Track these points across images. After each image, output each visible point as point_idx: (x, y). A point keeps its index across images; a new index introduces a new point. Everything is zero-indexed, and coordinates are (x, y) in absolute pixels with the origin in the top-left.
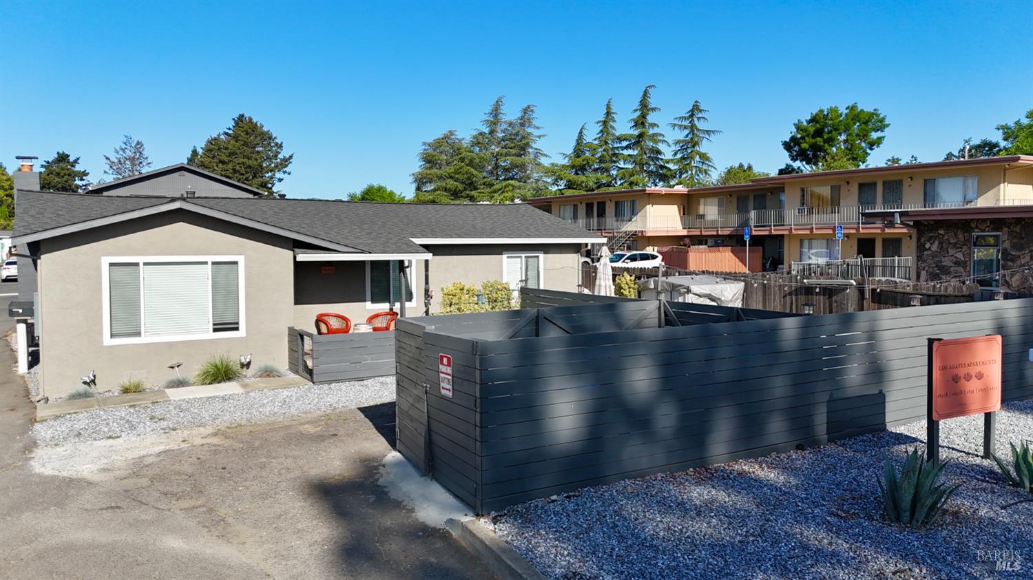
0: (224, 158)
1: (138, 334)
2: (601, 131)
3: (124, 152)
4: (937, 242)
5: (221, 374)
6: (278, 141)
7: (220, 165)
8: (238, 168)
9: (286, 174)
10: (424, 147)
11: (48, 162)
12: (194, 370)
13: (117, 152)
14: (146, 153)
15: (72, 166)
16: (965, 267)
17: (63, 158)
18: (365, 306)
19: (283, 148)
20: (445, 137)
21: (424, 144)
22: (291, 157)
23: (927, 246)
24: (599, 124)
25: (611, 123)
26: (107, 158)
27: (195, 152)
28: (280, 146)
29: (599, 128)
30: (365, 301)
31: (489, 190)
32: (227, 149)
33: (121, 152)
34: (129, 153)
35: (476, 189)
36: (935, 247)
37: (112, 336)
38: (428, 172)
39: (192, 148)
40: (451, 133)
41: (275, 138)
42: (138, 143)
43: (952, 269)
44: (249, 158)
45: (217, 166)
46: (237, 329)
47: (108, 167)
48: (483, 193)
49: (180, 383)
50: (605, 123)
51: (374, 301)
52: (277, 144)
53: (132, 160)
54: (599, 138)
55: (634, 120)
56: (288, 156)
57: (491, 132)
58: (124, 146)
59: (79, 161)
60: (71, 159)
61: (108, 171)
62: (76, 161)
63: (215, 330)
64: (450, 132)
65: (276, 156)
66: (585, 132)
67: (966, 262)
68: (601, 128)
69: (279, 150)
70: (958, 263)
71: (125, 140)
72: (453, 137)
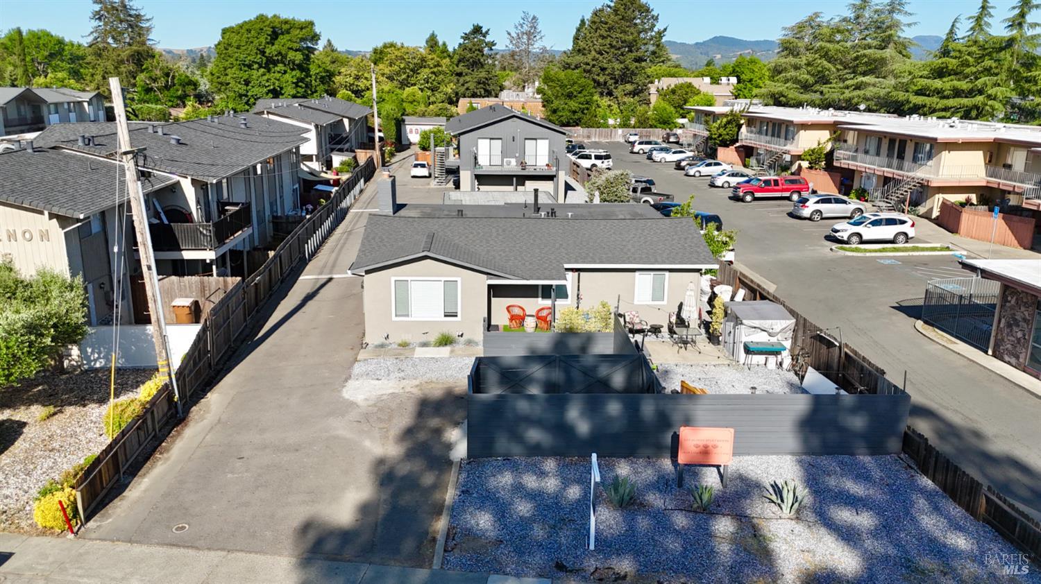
0: (603, 32)
1: (408, 316)
2: (972, 29)
3: (522, 27)
4: (1015, 298)
5: (445, 341)
6: (655, 13)
7: (600, 40)
8: (614, 43)
10: (784, 32)
11: (466, 34)
12: (433, 338)
13: (517, 28)
14: (539, 28)
15: (484, 36)
16: (1028, 325)
17: (477, 30)
18: (537, 301)
19: (659, 21)
20: (811, 19)
21: (785, 29)
22: (665, 30)
23: (1009, 298)
24: (971, 20)
25: (985, 19)
26: (509, 34)
27: (583, 22)
28: (656, 18)
29: (970, 24)
30: (537, 297)
31: (841, 85)
32: (606, 23)
33: (519, 28)
34: (526, 28)
35: (827, 82)
36: (1013, 302)
37: (396, 316)
38: (783, 60)
39: (581, 18)
40: (817, 15)
41: (652, 10)
42: (534, 18)
43: (1020, 323)
44: (625, 32)
45: (597, 41)
46: (456, 316)
48: (834, 88)
49: (425, 345)
50: (978, 19)
51: (543, 297)
52: (653, 17)
53: (529, 34)
54: (969, 36)
55: (1009, 20)
56: (662, 29)
57: (857, 17)
58: (522, 21)
59: (490, 32)
60: (484, 30)
62: (487, 32)
63: (445, 316)
64: (815, 14)
65: (651, 29)
66: (957, 25)
67: (1029, 320)
68: (973, 24)
69: (655, 23)
70: (1025, 320)
71: (523, 15)
72: (819, 19)
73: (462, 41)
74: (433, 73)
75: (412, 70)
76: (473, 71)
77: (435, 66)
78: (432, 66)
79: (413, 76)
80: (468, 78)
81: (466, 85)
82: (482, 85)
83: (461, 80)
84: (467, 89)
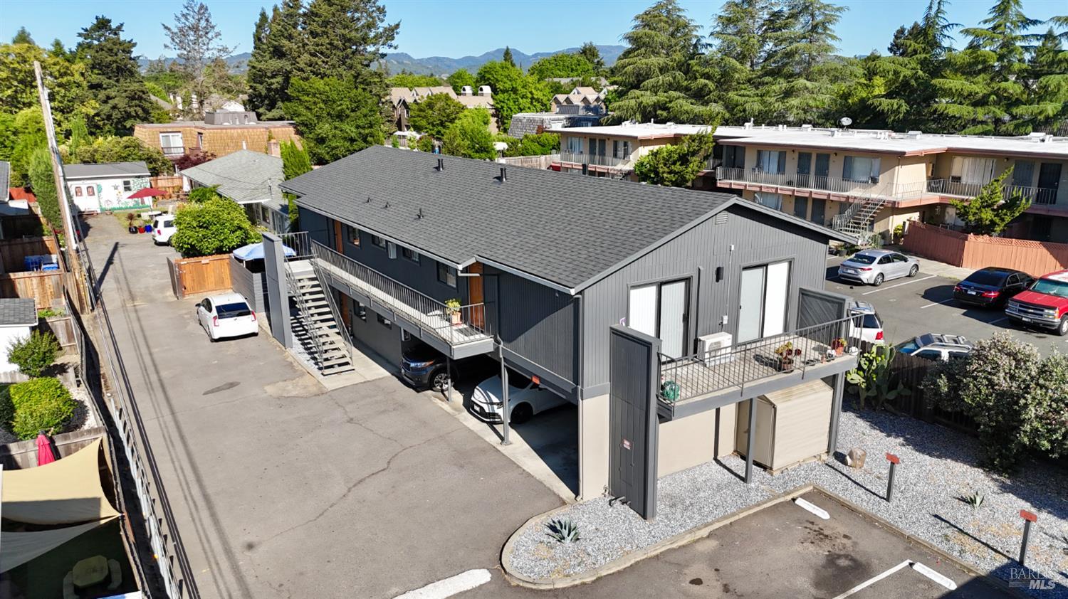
3: (187, 19)
9: (392, 49)
11: (86, 30)
13: (179, 20)
14: (213, 21)
15: (116, 34)
17: (103, 24)
19: (387, 14)
22: (397, 26)
26: (166, 28)
28: (382, 11)
33: (183, 20)
34: (192, 21)
42: (202, 7)
47: (170, 40)
52: (378, 8)
53: (195, 29)
56: (393, 25)
58: (185, 11)
59: (124, 28)
60: (114, 25)
61: (170, 46)
62: (120, 28)
65: (376, 25)
69: (381, 16)
73: (81, 40)
74: (60, 85)
75: (21, 82)
76: (118, 81)
77: (62, 75)
78: (57, 74)
79: (24, 91)
80: (112, 92)
81: (111, 102)
82: (137, 102)
83: (102, 95)
84: (114, 107)
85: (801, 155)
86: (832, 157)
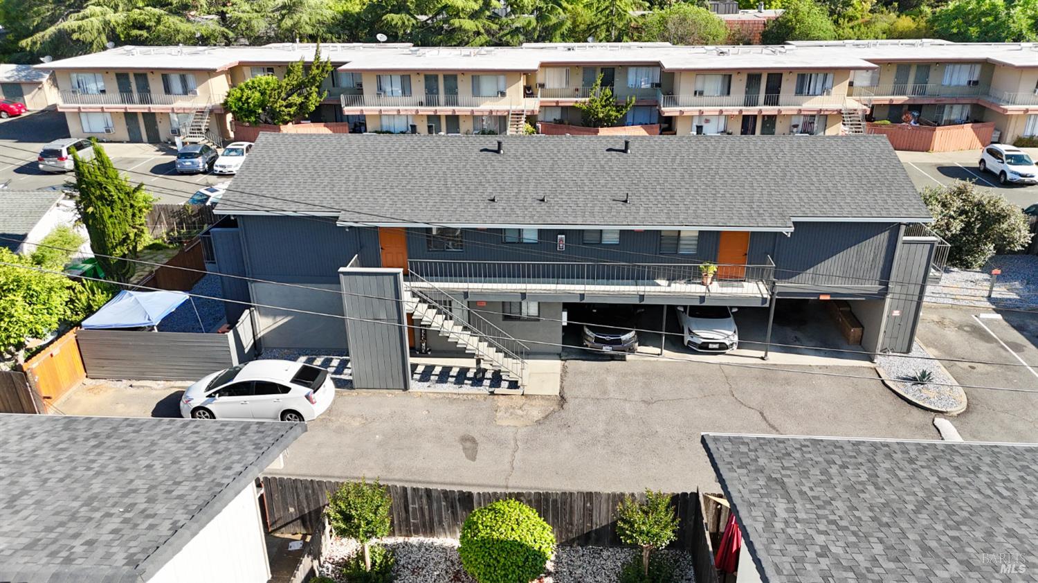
85: (427, 77)
86: (460, 78)
